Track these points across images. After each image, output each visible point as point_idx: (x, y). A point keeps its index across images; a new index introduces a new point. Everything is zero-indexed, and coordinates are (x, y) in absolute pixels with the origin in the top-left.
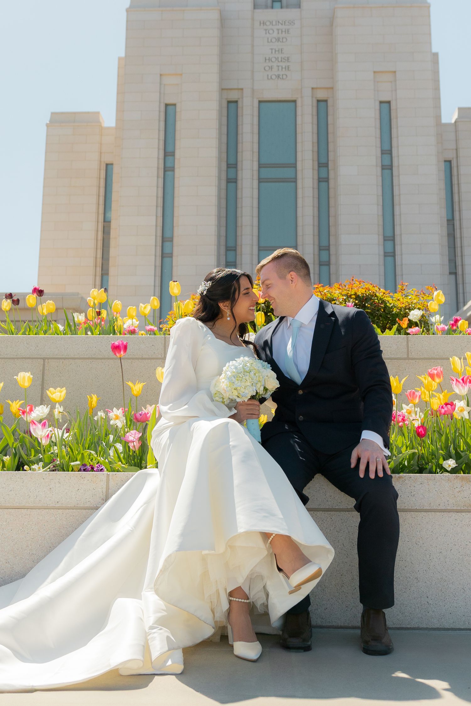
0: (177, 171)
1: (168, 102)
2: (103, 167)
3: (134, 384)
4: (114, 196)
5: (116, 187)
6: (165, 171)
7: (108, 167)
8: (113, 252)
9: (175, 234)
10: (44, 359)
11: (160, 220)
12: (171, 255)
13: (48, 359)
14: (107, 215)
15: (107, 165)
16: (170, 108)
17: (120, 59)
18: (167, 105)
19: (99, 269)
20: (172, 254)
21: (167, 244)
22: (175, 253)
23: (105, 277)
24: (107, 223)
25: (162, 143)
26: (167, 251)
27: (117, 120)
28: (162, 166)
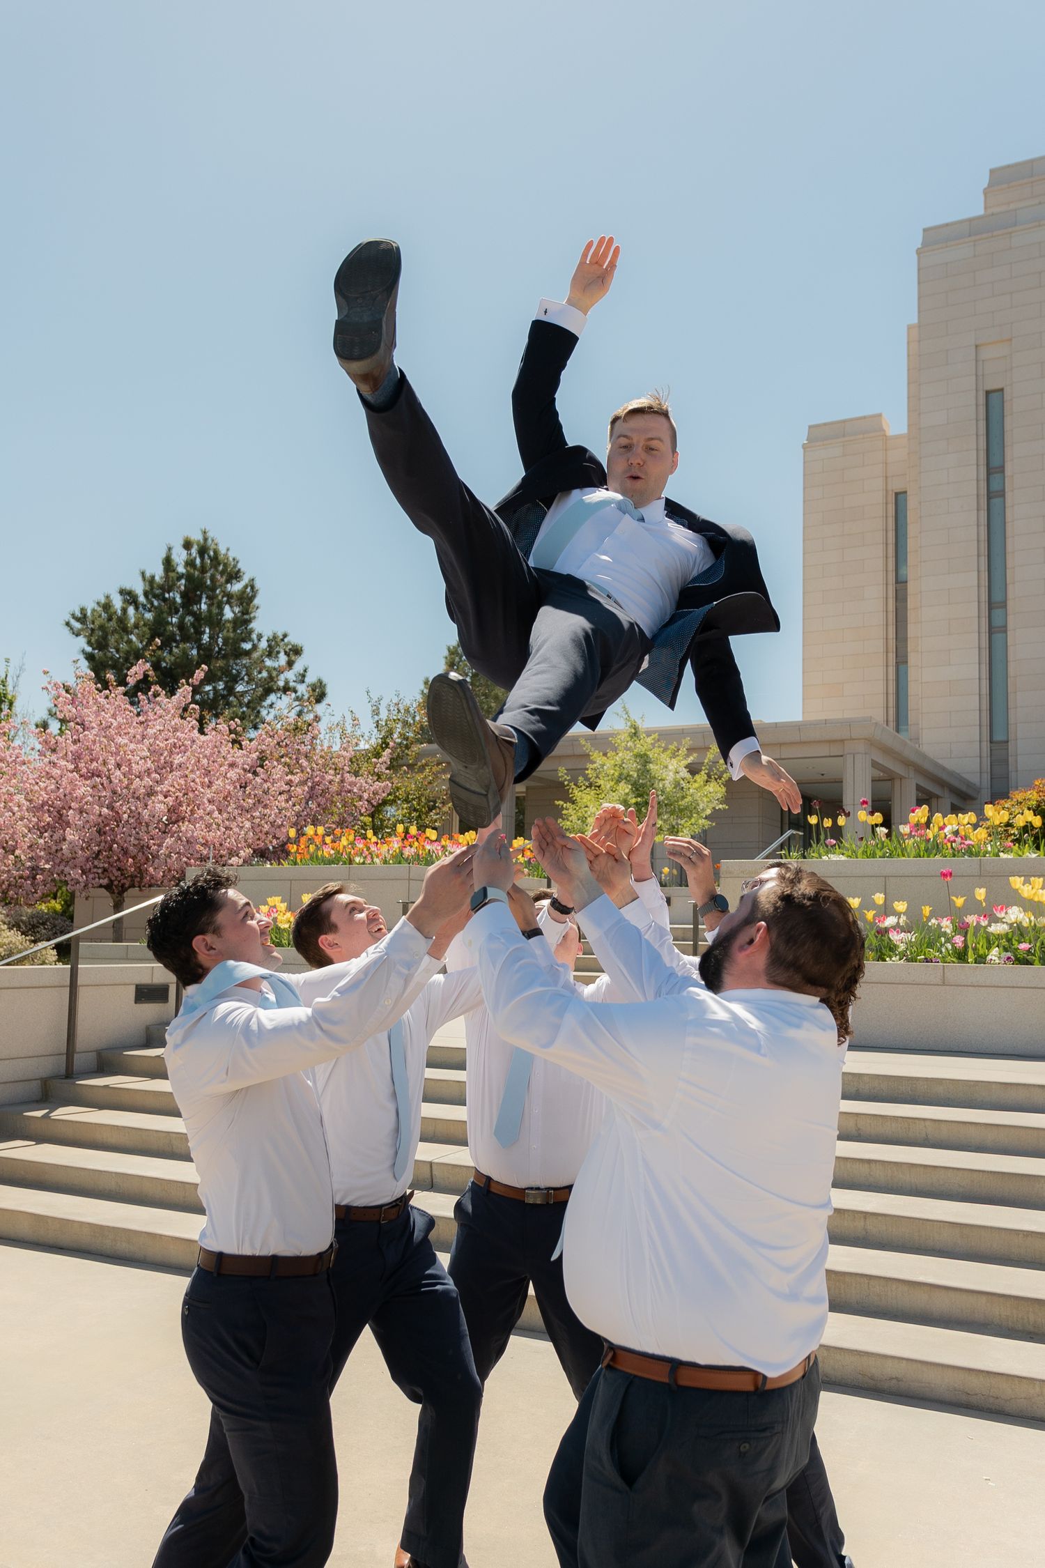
0: (1008, 495)
1: (989, 388)
2: (892, 499)
3: (957, 898)
4: (911, 544)
5: (912, 530)
6: (989, 498)
7: (900, 498)
8: (912, 630)
9: (1010, 595)
10: (885, 877)
11: (985, 575)
12: (1004, 629)
13: (888, 876)
14: (901, 572)
15: (897, 494)
16: (993, 396)
17: (910, 328)
18: (988, 393)
19: (892, 656)
20: (1006, 626)
21: (997, 613)
22: (1010, 626)
23: (901, 667)
24: (901, 584)
25: (983, 455)
26: (997, 622)
27: (909, 426)
28: (984, 491)
